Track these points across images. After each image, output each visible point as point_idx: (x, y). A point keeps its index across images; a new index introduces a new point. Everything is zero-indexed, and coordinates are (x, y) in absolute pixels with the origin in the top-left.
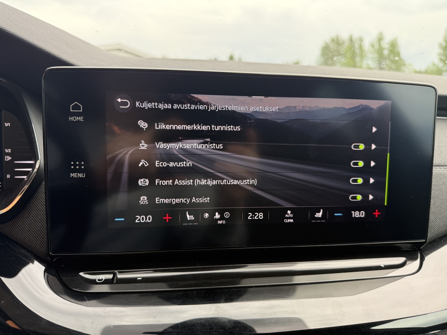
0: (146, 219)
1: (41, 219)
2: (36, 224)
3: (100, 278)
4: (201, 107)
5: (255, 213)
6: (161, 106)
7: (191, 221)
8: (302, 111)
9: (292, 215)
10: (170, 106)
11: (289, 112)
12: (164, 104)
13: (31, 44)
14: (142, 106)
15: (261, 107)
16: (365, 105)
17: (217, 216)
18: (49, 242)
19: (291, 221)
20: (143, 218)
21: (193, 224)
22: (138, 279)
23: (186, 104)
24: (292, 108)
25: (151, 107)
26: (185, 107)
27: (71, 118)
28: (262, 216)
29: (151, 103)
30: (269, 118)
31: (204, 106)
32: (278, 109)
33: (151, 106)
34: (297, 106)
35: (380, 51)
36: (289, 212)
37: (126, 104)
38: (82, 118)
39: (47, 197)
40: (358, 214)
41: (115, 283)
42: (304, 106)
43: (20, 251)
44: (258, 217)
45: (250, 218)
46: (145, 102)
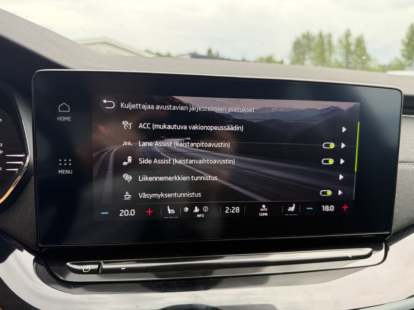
0: (129, 213)
1: (31, 212)
2: (26, 217)
3: (86, 268)
4: (182, 108)
5: (232, 208)
6: (144, 107)
7: (172, 215)
8: (276, 112)
9: (266, 209)
10: (153, 107)
11: (264, 113)
12: (147, 105)
13: (21, 46)
14: (127, 106)
15: (238, 108)
16: (335, 107)
17: (197, 210)
18: (38, 234)
19: (265, 215)
20: (126, 212)
21: (174, 217)
22: (122, 269)
23: (168, 105)
24: (268, 109)
25: (135, 108)
26: (167, 108)
27: (59, 118)
28: (238, 210)
29: (135, 104)
30: (245, 118)
31: (185, 107)
32: (254, 110)
33: (135, 106)
34: (272, 108)
35: (347, 46)
36: (264, 206)
37: (111, 105)
38: (70, 118)
39: (37, 192)
40: (328, 208)
41: (100, 273)
42: (279, 108)
43: (11, 242)
44: (235, 211)
45: (227, 211)
46: (129, 103)
